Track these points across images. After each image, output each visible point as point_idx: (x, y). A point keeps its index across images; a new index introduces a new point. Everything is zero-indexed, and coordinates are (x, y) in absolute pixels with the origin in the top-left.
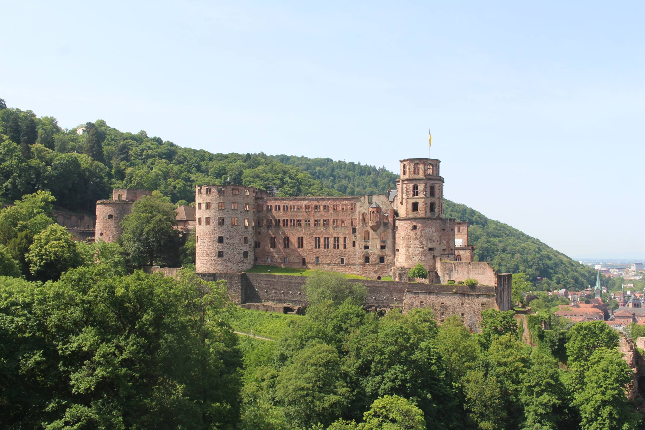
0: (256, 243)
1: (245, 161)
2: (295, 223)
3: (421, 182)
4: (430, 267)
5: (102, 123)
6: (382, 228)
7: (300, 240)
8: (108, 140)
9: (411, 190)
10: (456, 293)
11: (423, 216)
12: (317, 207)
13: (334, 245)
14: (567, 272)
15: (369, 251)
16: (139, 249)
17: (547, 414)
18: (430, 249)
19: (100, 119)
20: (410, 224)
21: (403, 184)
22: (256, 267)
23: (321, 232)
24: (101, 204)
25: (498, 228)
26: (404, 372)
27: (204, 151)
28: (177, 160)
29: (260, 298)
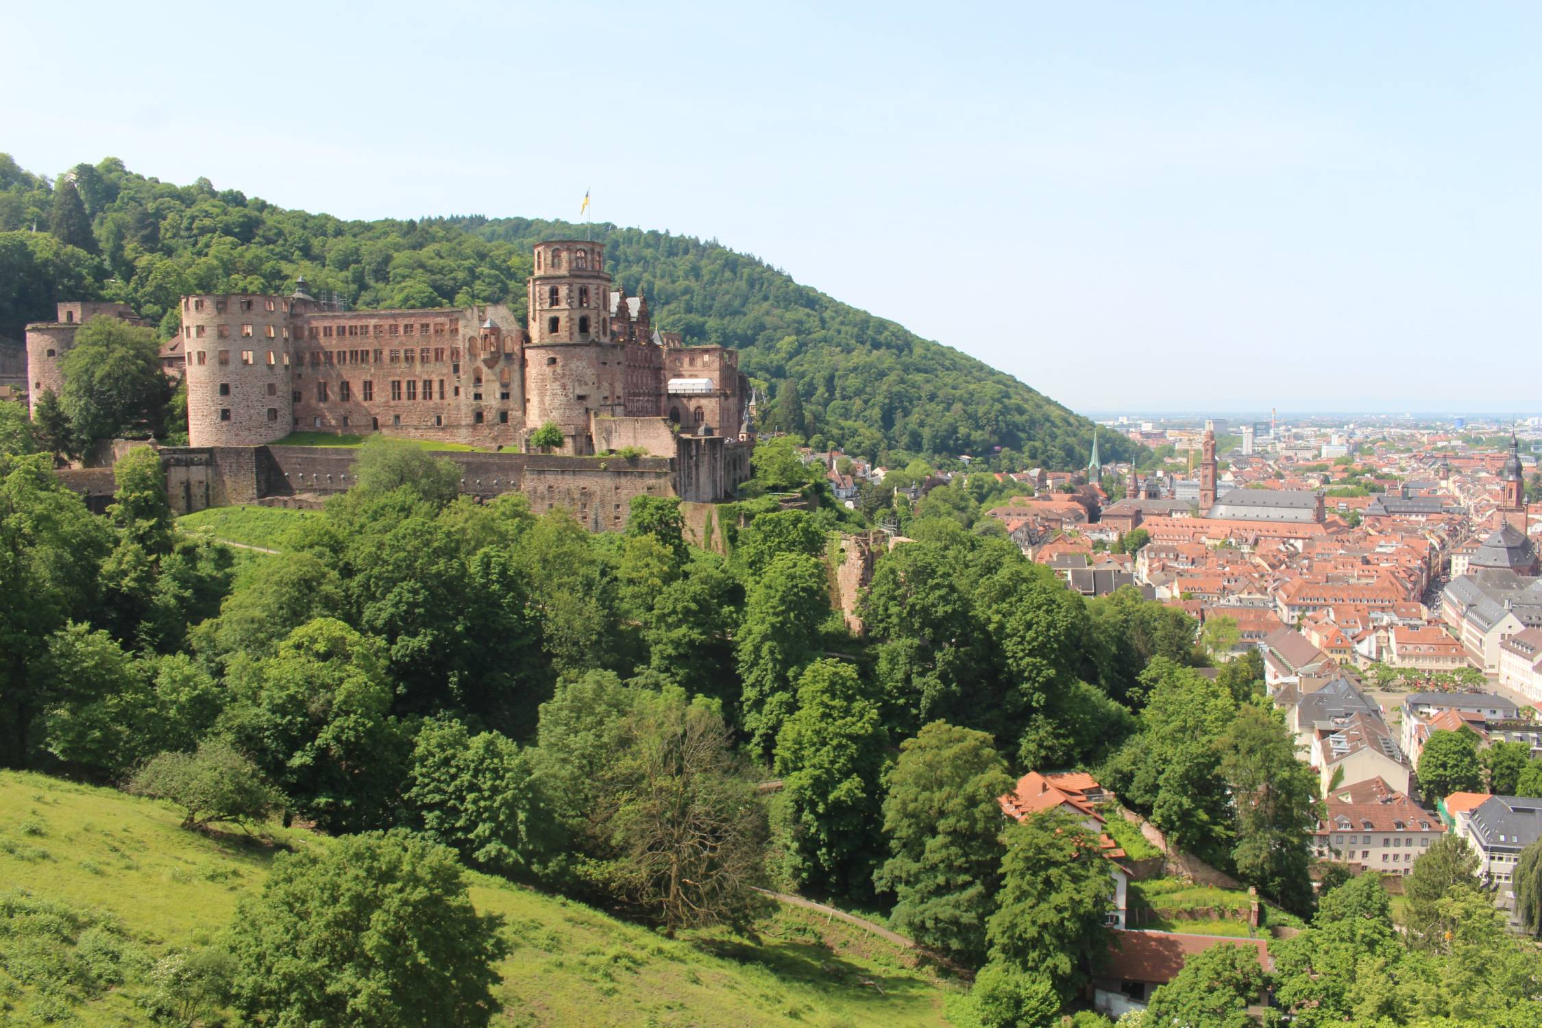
0: (294, 393)
1: (406, 234)
2: (360, 357)
3: (564, 281)
4: (576, 429)
5: (114, 165)
6: (502, 363)
7: (368, 386)
8: (122, 198)
9: (547, 295)
10: (605, 469)
11: (566, 340)
12: (394, 329)
13: (425, 393)
14: (1054, 437)
15: (483, 403)
16: (88, 410)
17: (680, 655)
18: (581, 398)
19: (111, 156)
20: (544, 355)
21: (534, 286)
22: (294, 436)
23: (401, 371)
24: (33, 330)
25: (929, 356)
26: (415, 592)
27: (327, 217)
28: (263, 237)
29: (291, 488)
